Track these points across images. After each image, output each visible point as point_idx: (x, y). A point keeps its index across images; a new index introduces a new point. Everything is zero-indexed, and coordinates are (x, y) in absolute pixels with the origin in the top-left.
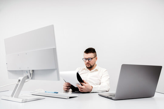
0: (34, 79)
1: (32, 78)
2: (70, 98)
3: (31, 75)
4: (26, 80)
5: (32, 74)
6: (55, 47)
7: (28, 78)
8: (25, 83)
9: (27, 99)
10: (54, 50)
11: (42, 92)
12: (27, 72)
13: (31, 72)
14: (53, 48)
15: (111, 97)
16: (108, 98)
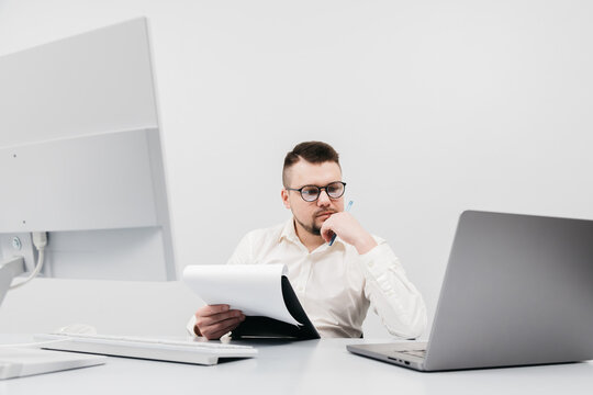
0: (53, 276)
1: (43, 270)
2: (222, 361)
3: (41, 255)
4: (16, 281)
5: (45, 252)
6: (155, 126)
7: (25, 268)
8: (10, 293)
9: (21, 366)
10: (152, 139)
11: (91, 334)
12: (19, 243)
13: (40, 244)
14: (147, 130)
15: (405, 357)
16: (391, 361)
